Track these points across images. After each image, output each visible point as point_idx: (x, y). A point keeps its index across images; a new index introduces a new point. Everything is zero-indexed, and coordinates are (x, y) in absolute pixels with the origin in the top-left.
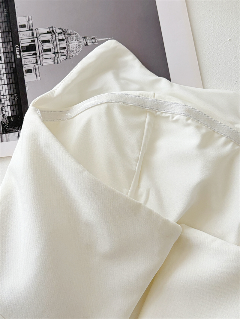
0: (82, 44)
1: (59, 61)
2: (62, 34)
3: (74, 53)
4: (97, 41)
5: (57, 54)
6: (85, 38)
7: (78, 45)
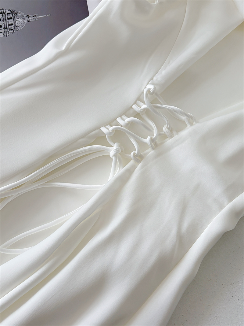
0: (26, 21)
1: (8, 35)
2: (11, 14)
3: (19, 28)
4: (37, 18)
5: (6, 29)
6: (28, 16)
7: (22, 22)
